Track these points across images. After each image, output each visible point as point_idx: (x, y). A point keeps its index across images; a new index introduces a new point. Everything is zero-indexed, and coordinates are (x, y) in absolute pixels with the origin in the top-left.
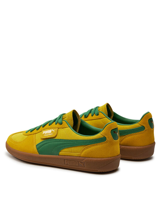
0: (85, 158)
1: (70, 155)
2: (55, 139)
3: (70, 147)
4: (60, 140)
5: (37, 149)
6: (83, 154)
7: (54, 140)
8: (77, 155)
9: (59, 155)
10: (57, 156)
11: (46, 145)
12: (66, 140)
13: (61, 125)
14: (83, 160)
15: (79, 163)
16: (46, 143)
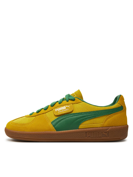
0: (109, 127)
1: (92, 127)
2: (73, 114)
3: (92, 119)
4: (79, 113)
5: (54, 126)
6: (106, 124)
7: (71, 114)
8: (99, 126)
9: (79, 129)
10: (77, 130)
11: (62, 121)
12: (86, 112)
13: (75, 101)
14: (107, 129)
15: (104, 133)
16: (63, 119)
